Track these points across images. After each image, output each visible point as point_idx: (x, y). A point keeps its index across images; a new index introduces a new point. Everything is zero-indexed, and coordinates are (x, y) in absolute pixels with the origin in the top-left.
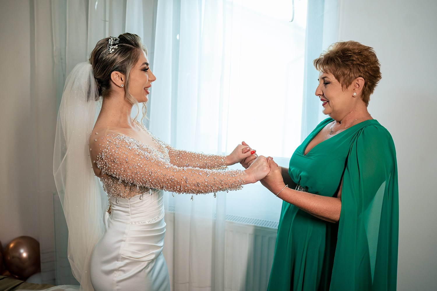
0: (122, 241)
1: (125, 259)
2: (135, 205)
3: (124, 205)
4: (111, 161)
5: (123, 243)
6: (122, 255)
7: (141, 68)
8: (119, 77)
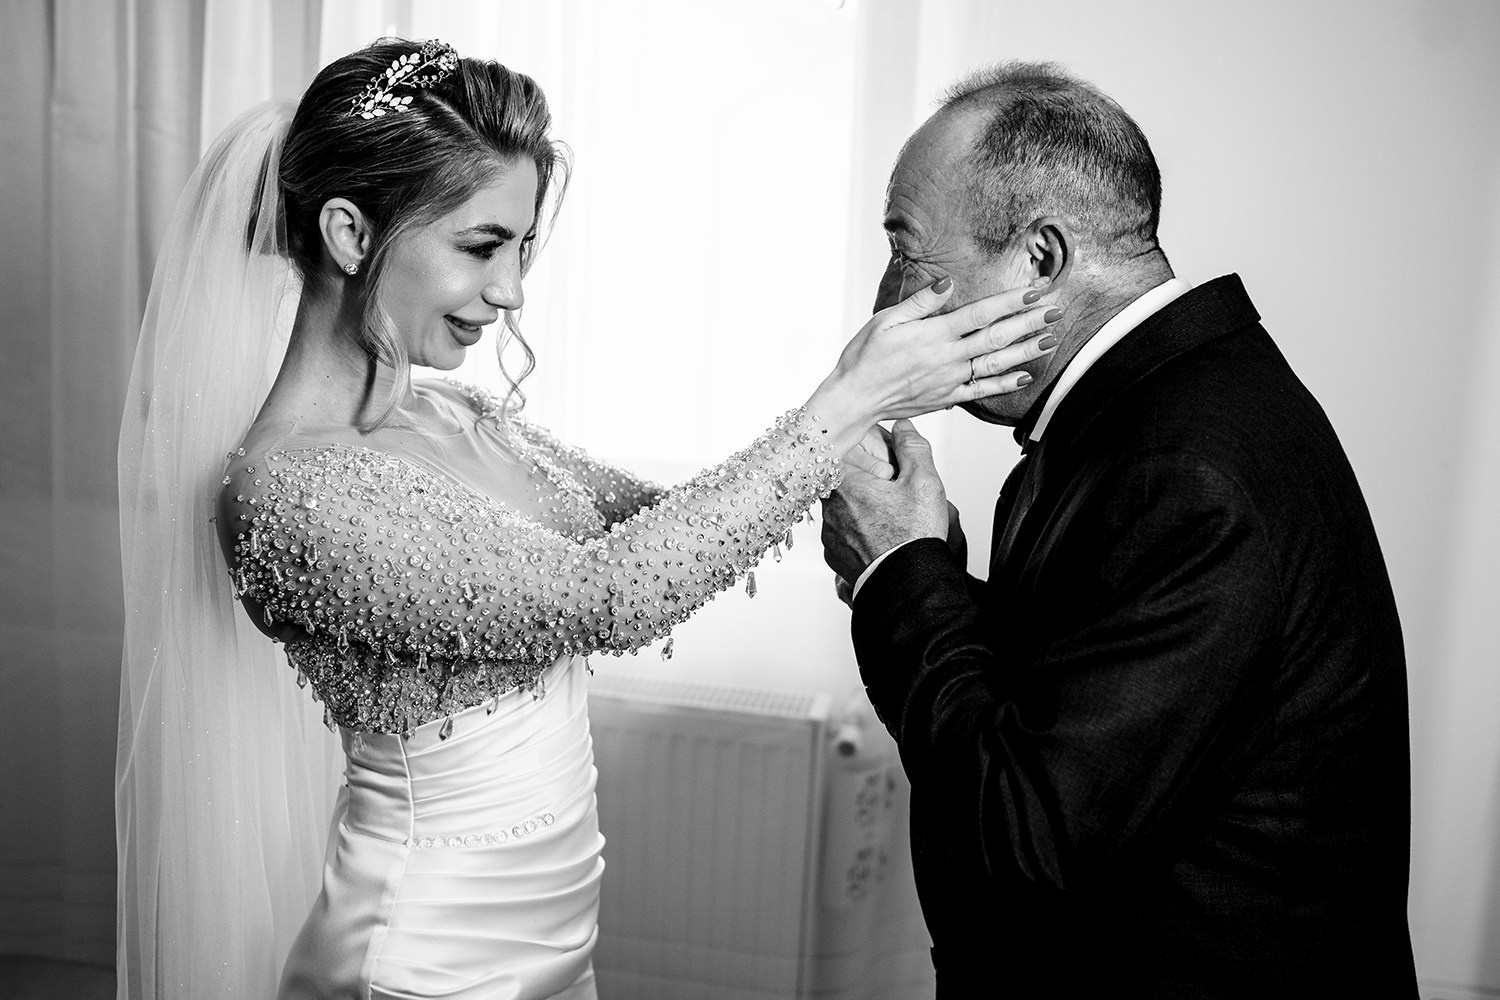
0: (374, 920)
2: (428, 763)
3: (384, 761)
4: (294, 561)
5: (378, 929)
6: (373, 984)
7: (459, 238)
8: (352, 227)
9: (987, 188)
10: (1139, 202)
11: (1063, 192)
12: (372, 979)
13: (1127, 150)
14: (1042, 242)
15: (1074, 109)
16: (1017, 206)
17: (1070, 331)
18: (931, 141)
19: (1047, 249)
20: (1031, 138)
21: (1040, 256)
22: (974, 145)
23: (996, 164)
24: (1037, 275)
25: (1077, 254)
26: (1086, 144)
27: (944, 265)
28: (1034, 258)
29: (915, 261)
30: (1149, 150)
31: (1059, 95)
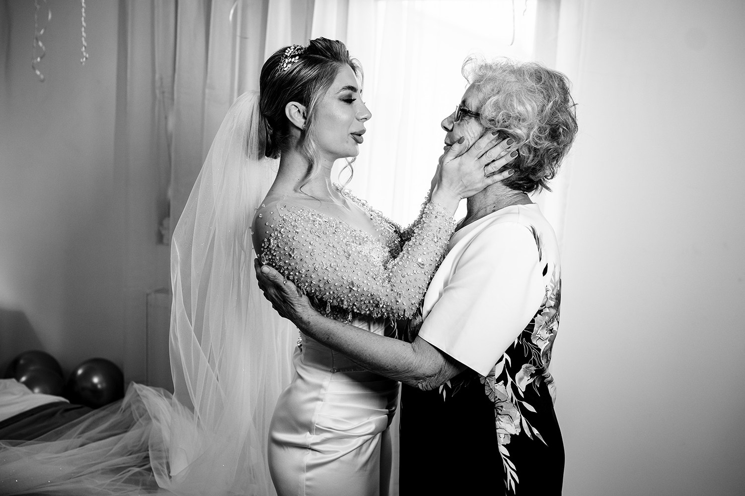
0: (317, 399)
1: (320, 431)
4: (285, 255)
5: (319, 403)
6: (317, 424)
7: (339, 95)
8: (299, 111)
12: (316, 422)
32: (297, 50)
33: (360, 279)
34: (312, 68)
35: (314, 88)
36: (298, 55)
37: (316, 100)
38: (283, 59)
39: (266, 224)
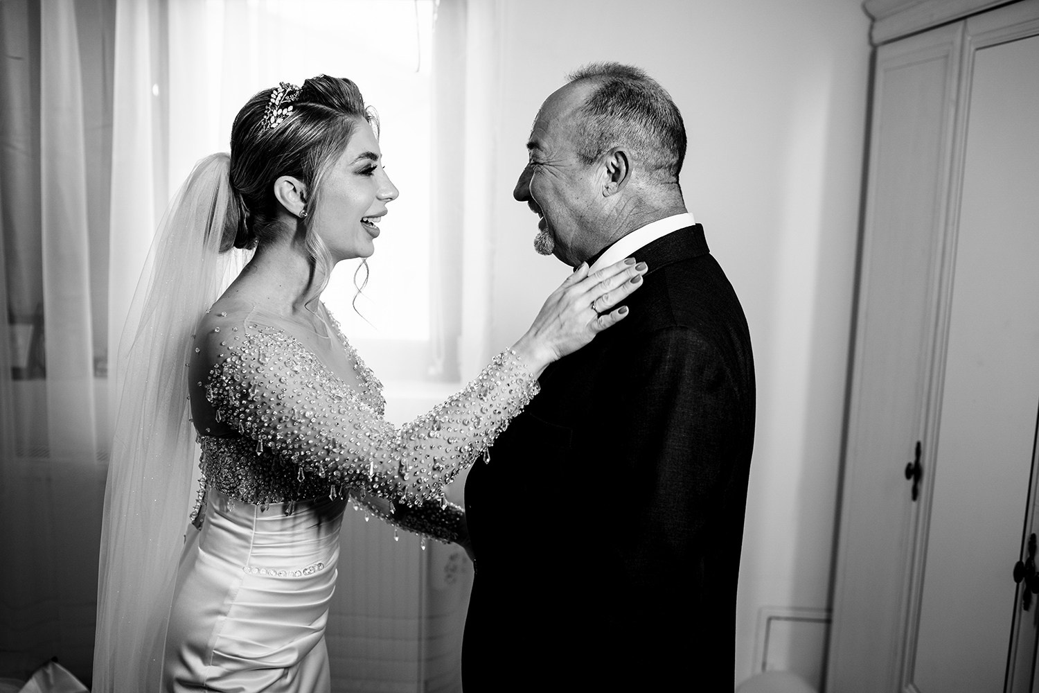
1: (221, 659)
2: (269, 525)
6: (214, 650)
7: (353, 167)
8: (295, 190)
9: (589, 127)
10: (673, 151)
11: (631, 136)
12: (215, 646)
13: (671, 120)
14: (615, 162)
15: (645, 91)
16: (604, 138)
17: (626, 220)
18: (562, 97)
19: (617, 166)
20: (618, 102)
21: (613, 171)
22: (585, 101)
23: (596, 113)
24: (610, 181)
25: (633, 173)
26: (648, 112)
27: (558, 167)
28: (609, 171)
29: (542, 164)
30: (683, 125)
31: (638, 83)
32: (289, 94)
33: (345, 436)
34: (315, 125)
35: (318, 158)
36: (292, 103)
37: (321, 176)
38: (268, 110)
39: (221, 344)
